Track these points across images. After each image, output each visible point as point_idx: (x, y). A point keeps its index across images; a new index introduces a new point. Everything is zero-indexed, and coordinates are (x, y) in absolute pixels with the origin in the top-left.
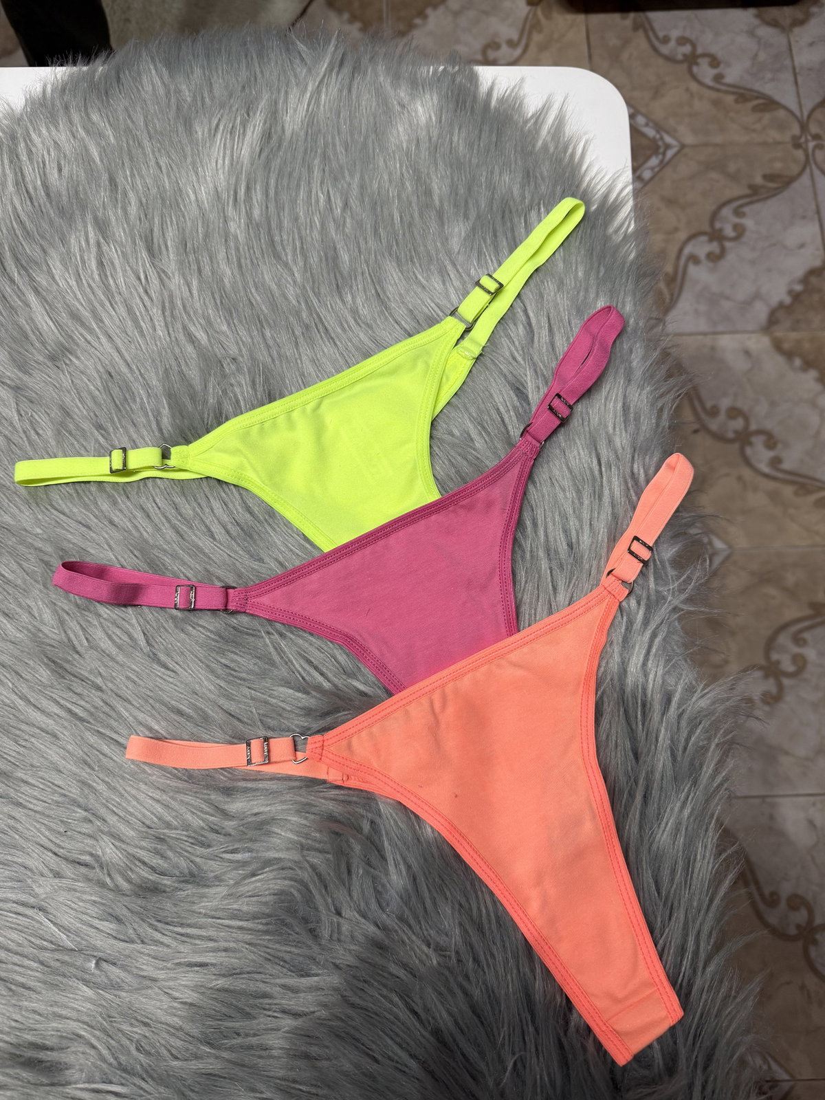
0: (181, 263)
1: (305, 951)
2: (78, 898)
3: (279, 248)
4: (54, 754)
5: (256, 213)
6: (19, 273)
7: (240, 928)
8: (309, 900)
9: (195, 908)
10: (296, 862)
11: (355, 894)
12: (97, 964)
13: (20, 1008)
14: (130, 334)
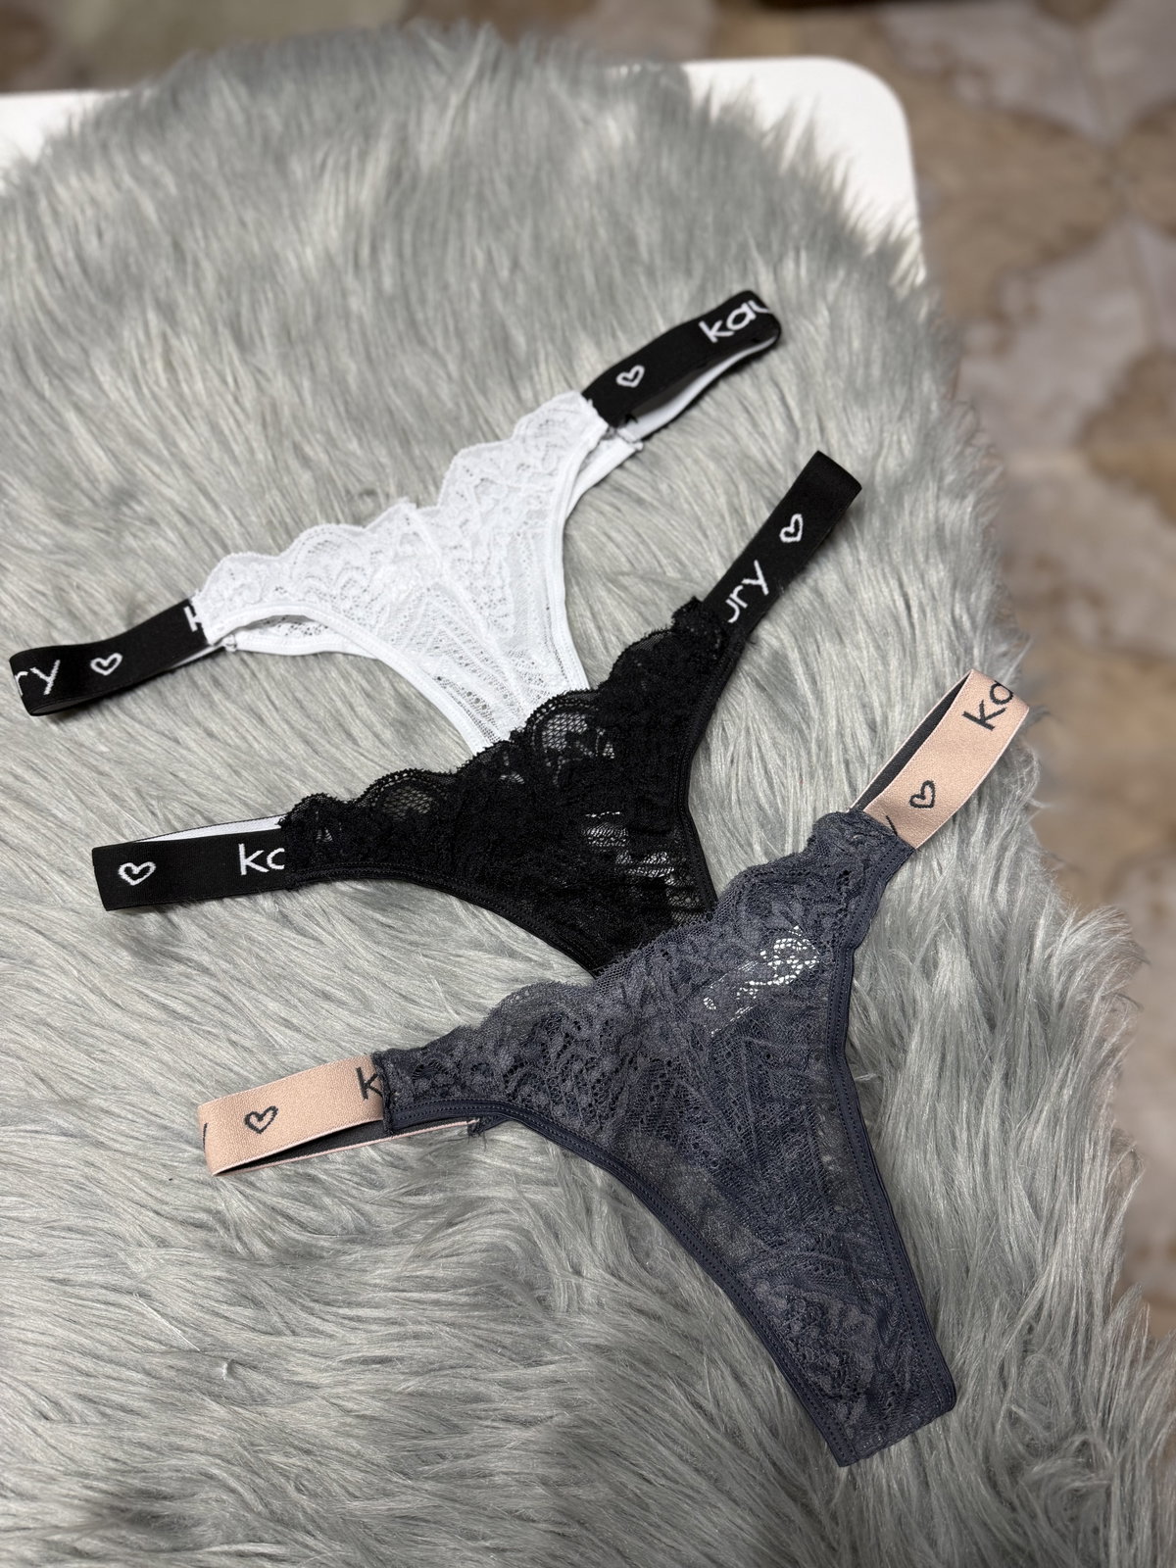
0: (284, 358)
1: (533, 1329)
2: (195, 1275)
3: (424, 331)
4: (146, 1070)
5: (388, 282)
6: (51, 383)
7: (436, 1303)
8: (533, 1255)
9: (368, 1278)
10: (509, 1201)
11: (599, 1242)
12: (230, 1370)
13: (120, 1440)
14: (217, 461)
